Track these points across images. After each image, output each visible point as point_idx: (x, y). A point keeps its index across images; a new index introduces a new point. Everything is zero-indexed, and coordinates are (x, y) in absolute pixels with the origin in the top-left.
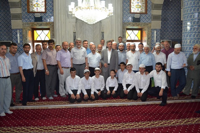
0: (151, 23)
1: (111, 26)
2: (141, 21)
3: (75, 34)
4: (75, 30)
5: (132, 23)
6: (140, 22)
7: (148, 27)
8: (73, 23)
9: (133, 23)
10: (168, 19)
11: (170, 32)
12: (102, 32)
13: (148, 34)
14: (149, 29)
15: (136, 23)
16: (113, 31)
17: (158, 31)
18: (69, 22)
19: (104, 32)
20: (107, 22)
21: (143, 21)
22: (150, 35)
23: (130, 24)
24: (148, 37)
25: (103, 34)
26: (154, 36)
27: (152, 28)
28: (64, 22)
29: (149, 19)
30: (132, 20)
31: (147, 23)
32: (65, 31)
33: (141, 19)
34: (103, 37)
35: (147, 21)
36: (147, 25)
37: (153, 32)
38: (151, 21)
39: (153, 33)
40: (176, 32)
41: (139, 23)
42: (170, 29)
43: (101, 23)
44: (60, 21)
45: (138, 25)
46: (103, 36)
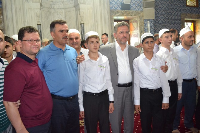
0: (143, 11)
1: (94, 14)
2: (132, 9)
3: (40, 26)
4: (40, 21)
5: (120, 11)
6: (130, 9)
7: (139, 17)
8: (35, 10)
9: (122, 11)
10: (158, 8)
11: (161, 24)
12: (81, 24)
13: (140, 26)
14: (141, 19)
15: (125, 12)
16: (97, 22)
17: (151, 22)
18: (29, 8)
19: (84, 24)
20: (88, 9)
21: (134, 9)
22: (143, 28)
23: (118, 13)
24: (140, 29)
25: (83, 27)
26: (147, 28)
27: (145, 18)
28: (20, 9)
29: (140, 7)
30: (121, 7)
31: (138, 11)
32: (24, 22)
33: (131, 6)
34: (84, 31)
35: (138, 9)
36: (139, 13)
37: (146, 23)
38: (142, 10)
39: (145, 25)
40: (167, 24)
41: (129, 11)
42: (160, 19)
43: (79, 10)
44: (13, 6)
45: (128, 13)
46: (84, 29)
